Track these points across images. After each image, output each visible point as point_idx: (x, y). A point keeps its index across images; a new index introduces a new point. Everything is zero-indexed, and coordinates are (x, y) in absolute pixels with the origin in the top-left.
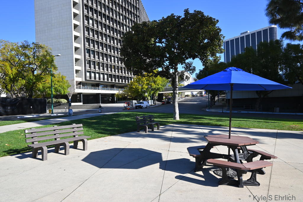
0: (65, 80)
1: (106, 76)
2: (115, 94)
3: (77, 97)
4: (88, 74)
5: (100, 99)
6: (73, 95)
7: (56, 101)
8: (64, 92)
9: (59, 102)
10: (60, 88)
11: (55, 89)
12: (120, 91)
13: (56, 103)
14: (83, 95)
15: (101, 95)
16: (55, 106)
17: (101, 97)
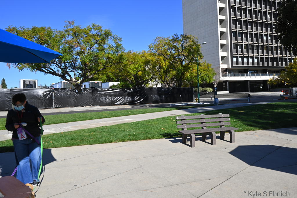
0: (210, 68)
1: (256, 60)
2: (268, 80)
3: (223, 85)
4: (235, 60)
5: (249, 86)
6: (218, 83)
7: (202, 90)
8: (210, 80)
9: (205, 91)
10: (205, 76)
11: (201, 77)
12: (275, 77)
13: (202, 91)
14: (229, 83)
15: (250, 83)
16: (201, 94)
17: (250, 85)
